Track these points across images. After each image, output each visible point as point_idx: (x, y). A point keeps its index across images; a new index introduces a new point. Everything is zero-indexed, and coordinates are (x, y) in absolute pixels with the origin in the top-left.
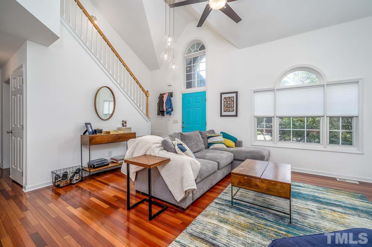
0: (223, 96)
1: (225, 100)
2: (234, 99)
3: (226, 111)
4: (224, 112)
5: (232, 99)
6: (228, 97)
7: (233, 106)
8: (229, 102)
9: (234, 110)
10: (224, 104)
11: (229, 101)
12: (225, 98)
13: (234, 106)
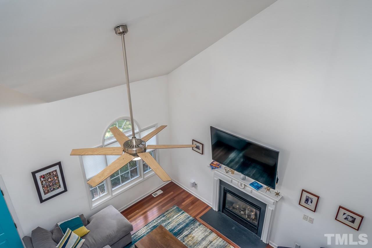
0: (38, 175)
1: (42, 179)
2: (57, 173)
3: (48, 192)
4: (45, 194)
5: (55, 173)
6: (47, 174)
7: (57, 181)
8: (50, 180)
9: (60, 186)
10: (42, 184)
11: (51, 178)
12: (43, 177)
13: (59, 181)
